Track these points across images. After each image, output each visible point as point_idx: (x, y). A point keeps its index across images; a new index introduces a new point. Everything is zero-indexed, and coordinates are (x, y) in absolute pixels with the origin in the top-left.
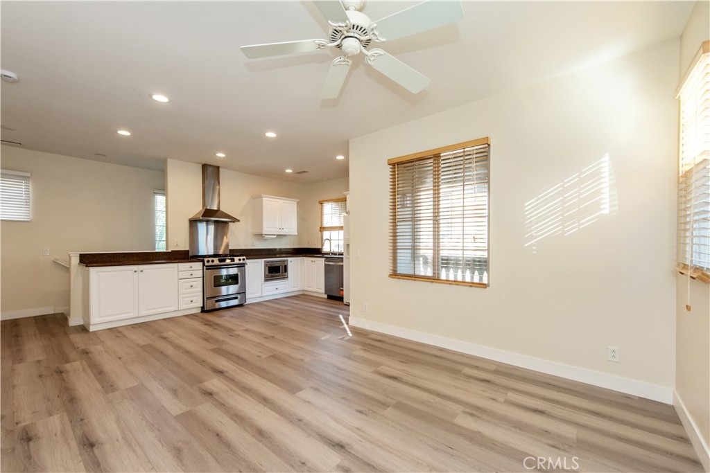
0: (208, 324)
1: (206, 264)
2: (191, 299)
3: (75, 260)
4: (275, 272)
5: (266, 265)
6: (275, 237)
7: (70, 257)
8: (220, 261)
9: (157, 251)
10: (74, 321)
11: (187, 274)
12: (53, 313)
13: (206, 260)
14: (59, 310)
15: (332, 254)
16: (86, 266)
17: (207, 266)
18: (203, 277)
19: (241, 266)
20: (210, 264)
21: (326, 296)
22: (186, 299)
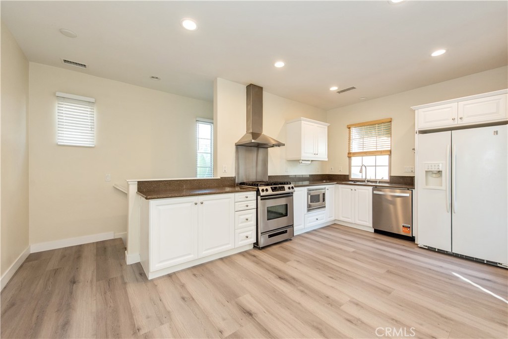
0: (259, 262)
1: (262, 194)
2: (246, 234)
3: (133, 189)
4: (316, 201)
5: (308, 194)
6: (310, 162)
7: (128, 185)
8: (273, 190)
9: (198, 177)
10: (132, 258)
11: (242, 206)
12: (113, 238)
13: (261, 188)
14: (118, 235)
15: (368, 181)
16: (146, 199)
17: (261, 196)
18: (257, 208)
19: (289, 195)
20: (265, 193)
21: (373, 231)
22: (241, 235)
